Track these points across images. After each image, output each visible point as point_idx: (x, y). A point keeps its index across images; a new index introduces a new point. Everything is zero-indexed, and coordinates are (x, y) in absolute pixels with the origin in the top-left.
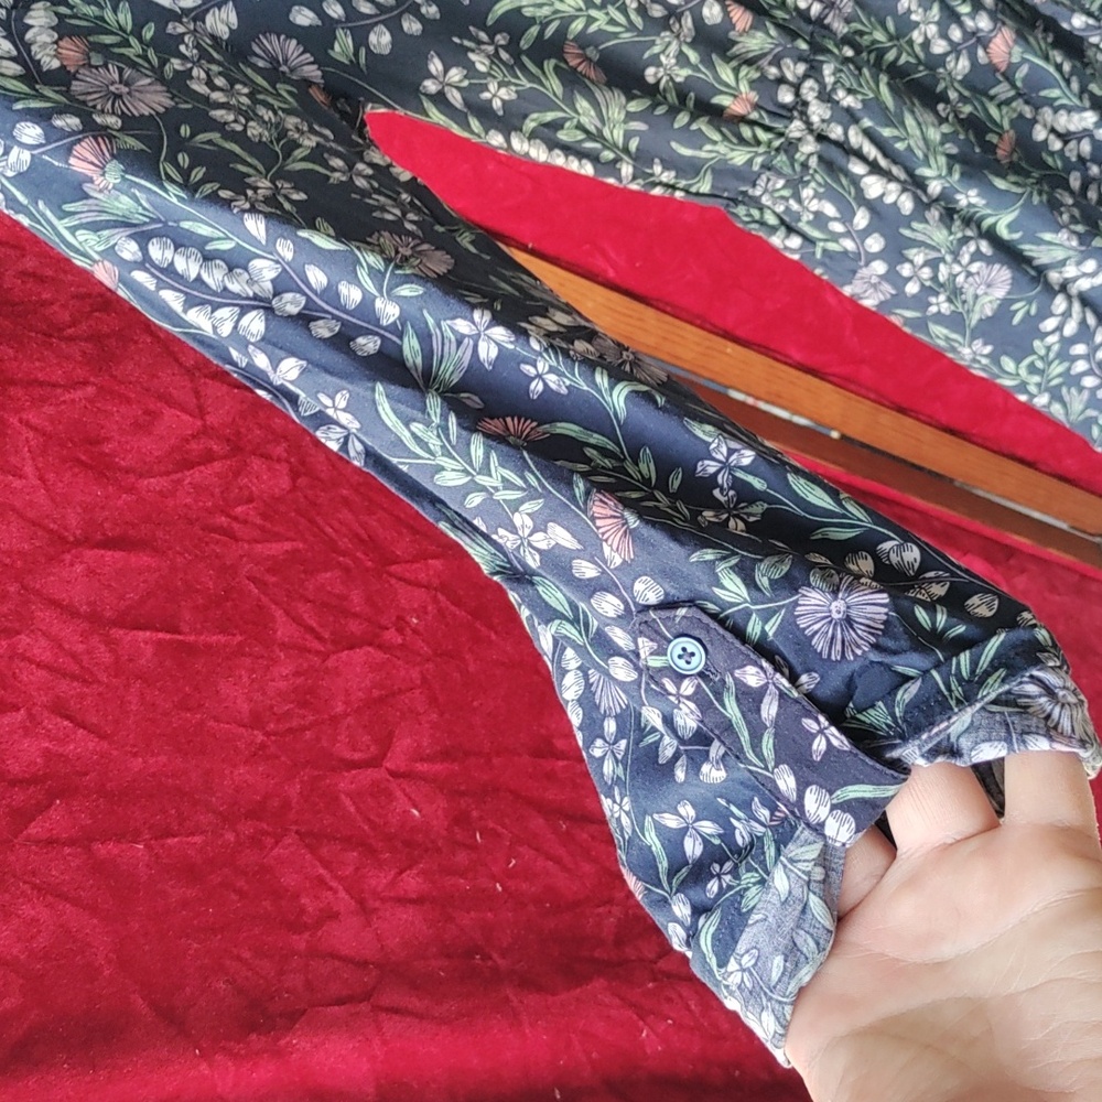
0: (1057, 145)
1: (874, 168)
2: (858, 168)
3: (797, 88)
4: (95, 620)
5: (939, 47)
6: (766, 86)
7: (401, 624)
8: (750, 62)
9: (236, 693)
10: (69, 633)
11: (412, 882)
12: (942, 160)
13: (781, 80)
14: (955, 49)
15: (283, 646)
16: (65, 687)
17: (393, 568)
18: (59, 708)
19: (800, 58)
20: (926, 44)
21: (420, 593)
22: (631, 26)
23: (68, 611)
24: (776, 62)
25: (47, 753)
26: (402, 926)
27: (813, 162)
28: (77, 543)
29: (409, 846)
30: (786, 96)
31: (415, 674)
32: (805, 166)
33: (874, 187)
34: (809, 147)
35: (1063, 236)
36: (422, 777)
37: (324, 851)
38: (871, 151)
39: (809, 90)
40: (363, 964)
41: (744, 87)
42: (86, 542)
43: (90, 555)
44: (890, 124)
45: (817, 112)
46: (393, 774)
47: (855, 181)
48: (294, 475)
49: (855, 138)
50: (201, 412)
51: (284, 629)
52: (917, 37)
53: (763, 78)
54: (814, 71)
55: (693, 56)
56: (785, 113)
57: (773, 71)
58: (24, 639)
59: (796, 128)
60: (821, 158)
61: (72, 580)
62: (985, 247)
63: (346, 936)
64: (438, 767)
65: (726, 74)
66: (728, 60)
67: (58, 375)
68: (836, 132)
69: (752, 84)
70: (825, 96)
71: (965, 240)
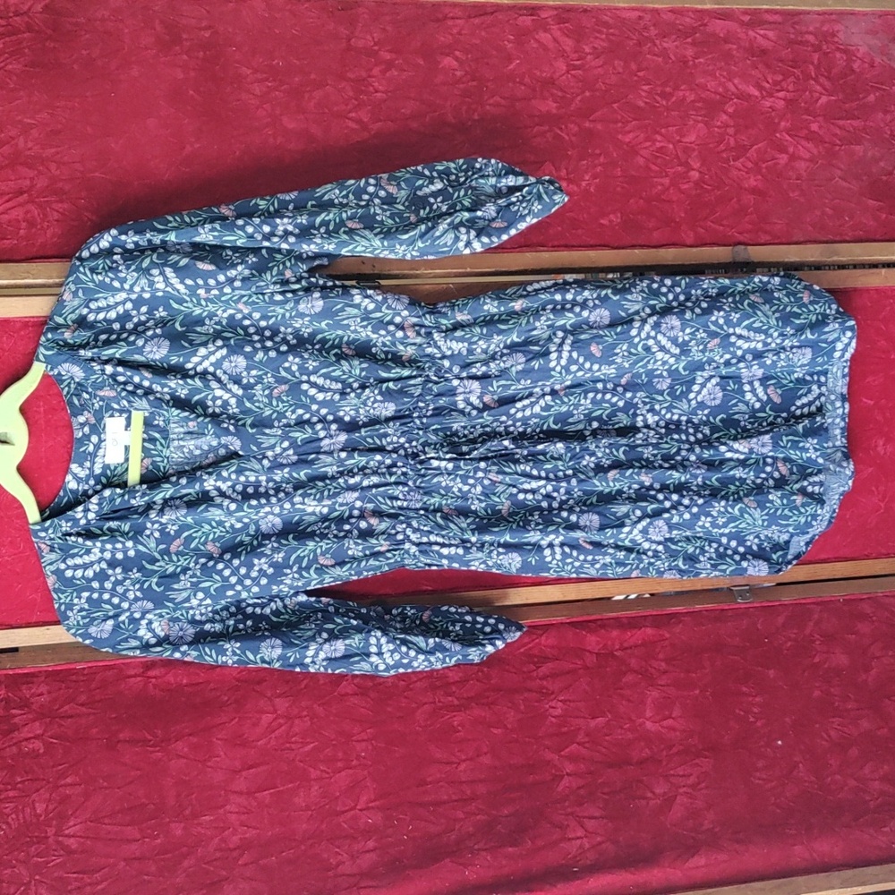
0: (530, 496)
1: (443, 545)
2: (436, 548)
3: (404, 532)
4: (249, 793)
5: (466, 488)
6: (390, 537)
7: (358, 757)
8: (383, 533)
9: (299, 800)
10: (242, 800)
11: (371, 844)
12: (469, 532)
13: (398, 532)
14: (474, 486)
15: (315, 780)
16: (243, 817)
17: (354, 738)
18: (242, 824)
19: (402, 523)
20: (460, 490)
21: (364, 744)
22: (334, 542)
23: (241, 793)
24: (394, 528)
25: (241, 839)
26: (367, 860)
27: (417, 553)
28: (240, 771)
29: (368, 832)
30: (400, 537)
31: (366, 772)
32: (414, 555)
33: (445, 551)
34: (414, 549)
35: (532, 533)
36: (373, 808)
37: (337, 843)
38: (440, 540)
39: (409, 532)
41: (382, 542)
42: (243, 769)
43: (244, 773)
44: (444, 529)
45: (414, 537)
46: (361, 810)
47: (438, 552)
48: (311, 719)
49: (433, 538)
50: (275, 711)
51: (314, 774)
52: (455, 490)
53: (389, 534)
54: (409, 525)
55: (359, 541)
56: (402, 542)
57: (393, 532)
58: (228, 807)
59: (407, 546)
60: (420, 552)
61: (241, 784)
62: (501, 550)
63: (347, 868)
64: (377, 803)
65: (374, 541)
66: (372, 536)
67: (224, 719)
68: (425, 540)
69: (385, 540)
70: (415, 530)
71: (491, 551)
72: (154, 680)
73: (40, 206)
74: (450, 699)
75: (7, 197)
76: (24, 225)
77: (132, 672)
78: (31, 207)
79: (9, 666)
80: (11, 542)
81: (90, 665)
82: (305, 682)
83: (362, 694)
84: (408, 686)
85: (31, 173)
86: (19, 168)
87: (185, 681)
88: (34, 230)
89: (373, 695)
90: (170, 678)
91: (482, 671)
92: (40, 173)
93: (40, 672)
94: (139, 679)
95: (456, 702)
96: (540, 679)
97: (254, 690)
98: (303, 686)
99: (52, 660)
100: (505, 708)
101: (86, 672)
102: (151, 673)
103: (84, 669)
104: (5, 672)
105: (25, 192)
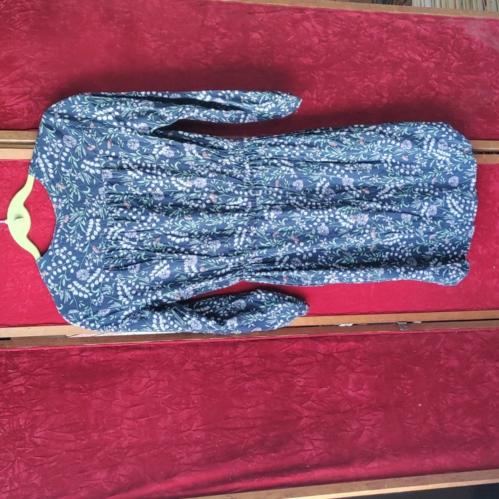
4: (134, 419)
7: (193, 403)
9: (161, 424)
10: (130, 423)
11: (198, 449)
15: (169, 414)
16: (130, 431)
17: (191, 393)
18: (130, 435)
21: (197, 396)
23: (129, 419)
25: (128, 443)
26: (196, 457)
28: (130, 407)
29: (197, 442)
31: (197, 411)
36: (200, 430)
37: (180, 447)
40: (189, 464)
42: (131, 406)
43: (132, 409)
46: (193, 431)
48: (169, 382)
50: (150, 377)
51: (169, 411)
58: (122, 426)
61: (130, 414)
63: (186, 460)
64: (203, 427)
67: (122, 380)
72: (85, 358)
73: (35, 101)
74: (244, 374)
75: (18, 96)
76: (26, 111)
77: (74, 353)
78: (30, 102)
79: (8, 347)
80: (12, 280)
81: (51, 348)
82: (166, 362)
83: (197, 370)
84: (221, 367)
85: (31, 84)
86: (25, 81)
87: (102, 359)
88: (31, 114)
89: (202, 371)
90: (94, 357)
91: (262, 361)
92: (36, 84)
93: (24, 351)
94: (78, 357)
95: (247, 376)
96: (293, 366)
97: (139, 365)
98: (165, 364)
99: (31, 345)
100: (273, 381)
101: (49, 352)
102: (83, 354)
103: (48, 350)
104: (6, 350)
105: (28, 94)
